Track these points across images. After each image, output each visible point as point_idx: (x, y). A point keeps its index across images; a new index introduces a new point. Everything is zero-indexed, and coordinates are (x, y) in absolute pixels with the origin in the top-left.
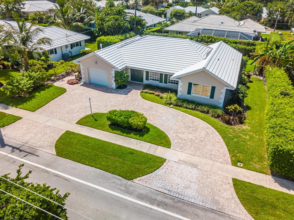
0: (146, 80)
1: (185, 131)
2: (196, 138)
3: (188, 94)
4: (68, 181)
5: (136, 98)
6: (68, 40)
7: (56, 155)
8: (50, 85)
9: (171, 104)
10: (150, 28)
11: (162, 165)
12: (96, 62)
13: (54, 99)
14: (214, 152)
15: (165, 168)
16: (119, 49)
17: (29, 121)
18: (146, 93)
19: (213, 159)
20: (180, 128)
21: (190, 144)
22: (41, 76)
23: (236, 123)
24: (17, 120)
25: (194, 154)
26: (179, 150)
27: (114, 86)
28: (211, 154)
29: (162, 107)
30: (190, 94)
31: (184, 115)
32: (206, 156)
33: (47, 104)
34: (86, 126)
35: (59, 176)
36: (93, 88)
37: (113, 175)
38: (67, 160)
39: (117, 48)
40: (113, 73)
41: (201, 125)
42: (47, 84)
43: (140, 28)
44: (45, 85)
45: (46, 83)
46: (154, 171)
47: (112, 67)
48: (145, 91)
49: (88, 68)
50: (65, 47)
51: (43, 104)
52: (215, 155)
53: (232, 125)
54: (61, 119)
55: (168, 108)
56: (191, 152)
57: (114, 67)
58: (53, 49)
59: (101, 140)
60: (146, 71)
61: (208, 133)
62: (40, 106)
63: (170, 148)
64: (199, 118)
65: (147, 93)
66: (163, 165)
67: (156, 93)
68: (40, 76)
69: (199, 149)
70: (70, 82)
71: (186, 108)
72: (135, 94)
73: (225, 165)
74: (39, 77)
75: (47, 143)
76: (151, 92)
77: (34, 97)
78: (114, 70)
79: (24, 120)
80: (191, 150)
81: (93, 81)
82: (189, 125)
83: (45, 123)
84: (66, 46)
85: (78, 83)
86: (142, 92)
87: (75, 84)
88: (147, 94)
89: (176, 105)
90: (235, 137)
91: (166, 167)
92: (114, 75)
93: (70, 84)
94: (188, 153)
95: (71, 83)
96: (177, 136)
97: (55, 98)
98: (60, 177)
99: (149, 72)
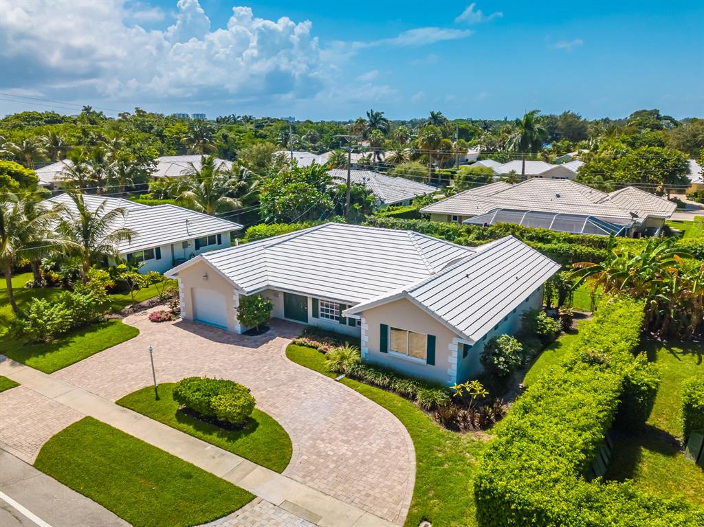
0: (313, 316)
1: (339, 436)
2: (355, 454)
3: (381, 350)
4: (20, 521)
5: (273, 357)
6: (189, 231)
7: (34, 466)
8: (113, 320)
9: (339, 372)
10: (391, 208)
11: (237, 509)
12: (205, 275)
13: (105, 349)
14: (377, 490)
15: (241, 516)
16: (266, 251)
17: (28, 393)
18: (301, 345)
19: (365, 508)
20: (330, 429)
21: (332, 466)
22: (94, 301)
23: (471, 426)
24: (7, 389)
25: (326, 491)
26: (299, 479)
27: (238, 327)
28: (368, 495)
29: (319, 377)
30: (386, 352)
31: (359, 399)
32: (352, 498)
33: (84, 358)
34: (132, 409)
35: (9, 509)
36: (194, 332)
37: (120, 519)
38: (48, 477)
39: (262, 248)
40: (236, 298)
41: (384, 426)
42: (108, 319)
43: (358, 208)
44: (104, 321)
45: (107, 316)
46: (212, 521)
47: (234, 287)
48: (301, 340)
49: (192, 289)
50: (182, 244)
51: (74, 360)
52: (375, 498)
53: (457, 430)
54: (93, 391)
55: (330, 382)
56: (322, 486)
57: (237, 288)
58: (152, 250)
59: (143, 441)
60: (313, 299)
61: (388, 446)
62: (68, 363)
63: (280, 473)
64: (388, 410)
65: (303, 345)
66: (241, 508)
67: (322, 347)
68: (90, 302)
69: (347, 481)
70: (154, 317)
71: (372, 384)
72: (275, 346)
73: (388, 523)
74: (89, 304)
75: (32, 439)
76: (314, 343)
77: (67, 344)
78: (237, 293)
79: (20, 389)
80: (326, 481)
81: (201, 316)
82: (357, 423)
83: (55, 399)
84: (185, 244)
85: (170, 319)
86: (294, 343)
87: (164, 320)
88: (302, 347)
89: (351, 376)
90: (448, 459)
91: (246, 514)
92: (238, 304)
93: (153, 321)
94: (316, 488)
95: (156, 319)
96: (314, 446)
97: (107, 348)
98: (9, 512)
99: (317, 300)
